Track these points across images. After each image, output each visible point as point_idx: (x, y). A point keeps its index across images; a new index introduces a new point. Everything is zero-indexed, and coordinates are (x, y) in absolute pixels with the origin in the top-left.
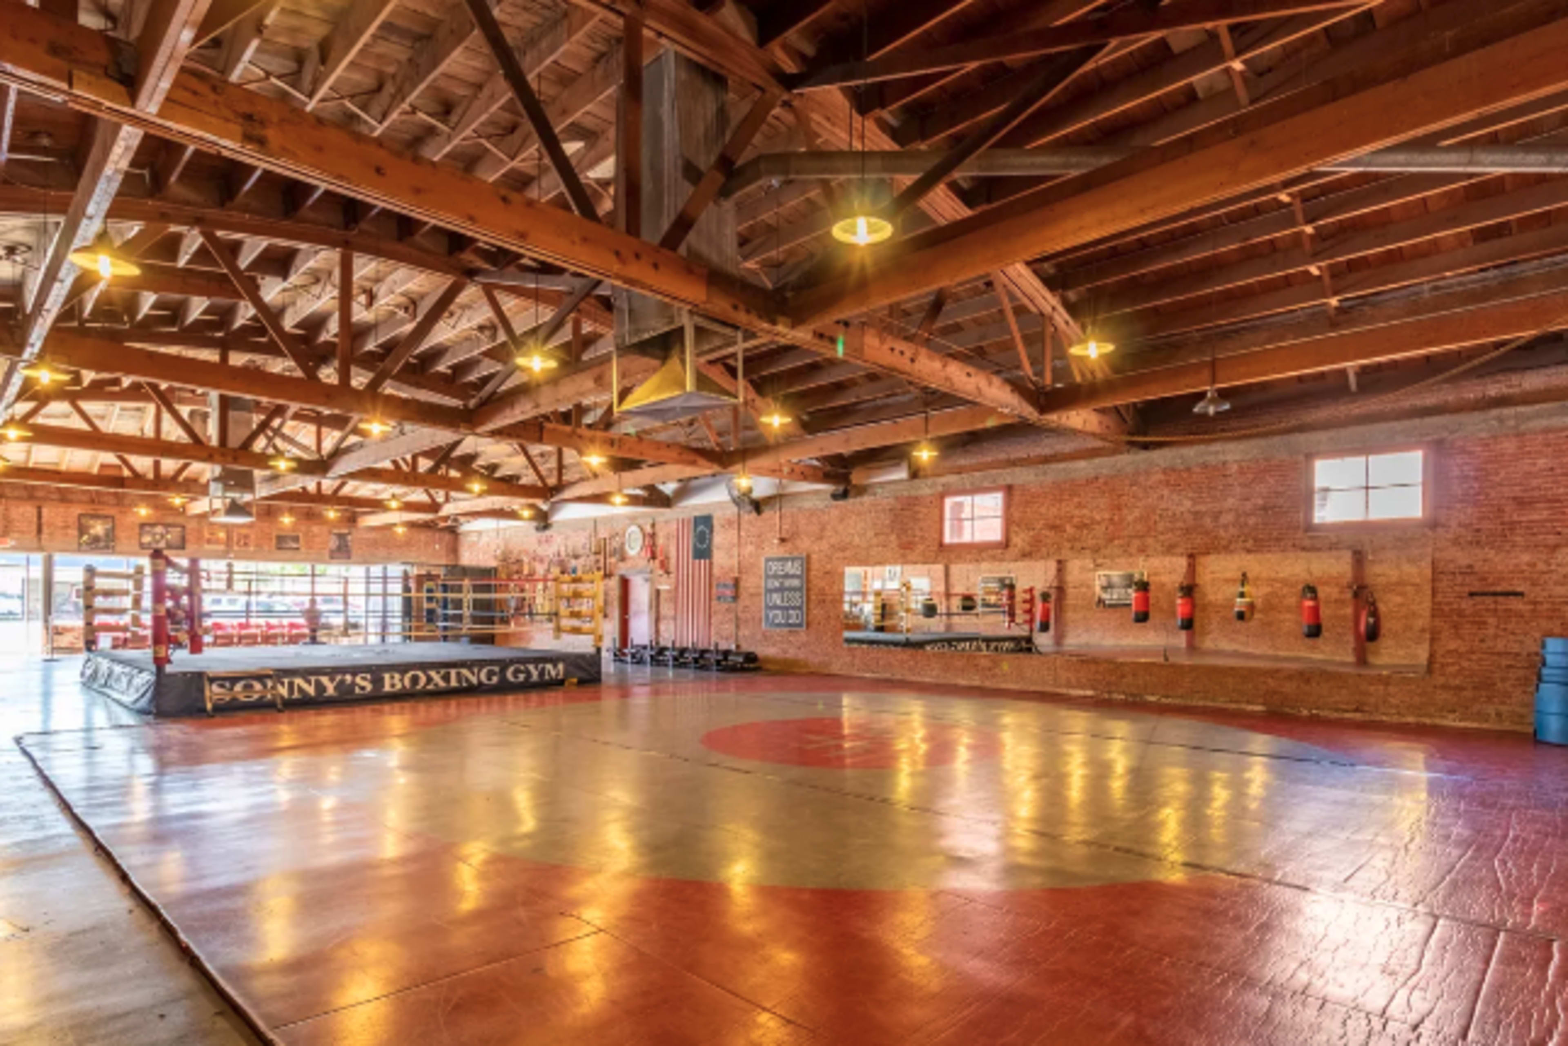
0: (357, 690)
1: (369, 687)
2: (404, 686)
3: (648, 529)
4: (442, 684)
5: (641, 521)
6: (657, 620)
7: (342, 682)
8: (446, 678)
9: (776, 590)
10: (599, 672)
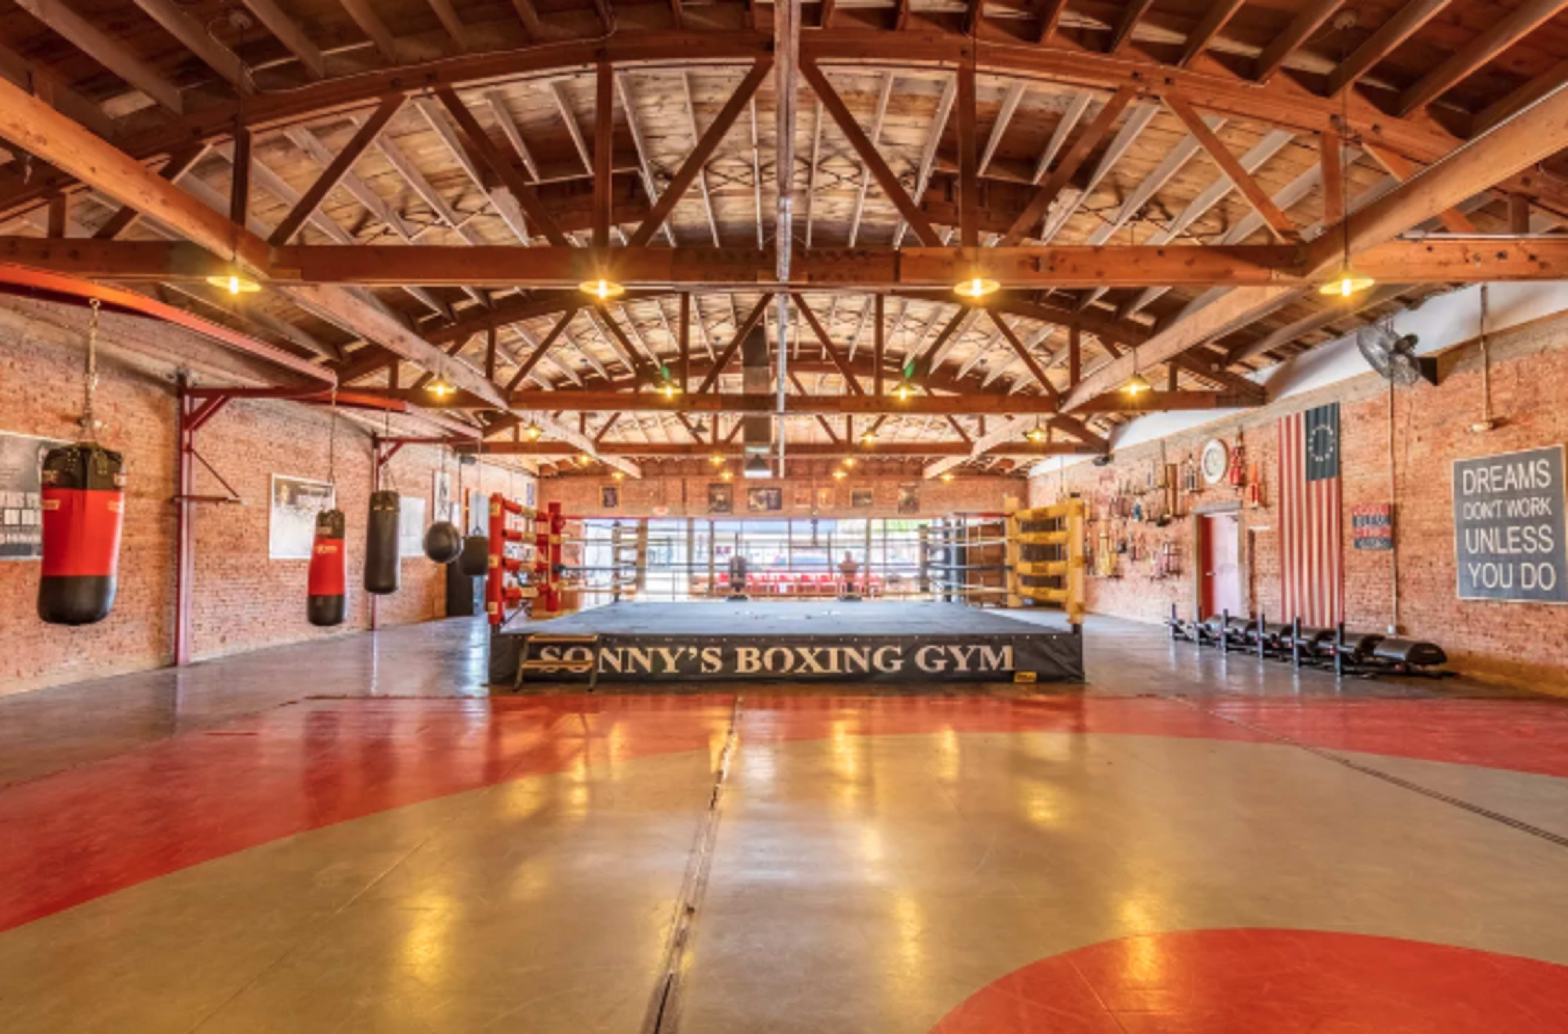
0: (704, 669)
1: (718, 664)
2: (763, 667)
3: (1233, 443)
4: (817, 668)
5: (1222, 434)
6: (1252, 578)
7: (686, 655)
8: (823, 659)
9: (1487, 524)
10: (1078, 665)
